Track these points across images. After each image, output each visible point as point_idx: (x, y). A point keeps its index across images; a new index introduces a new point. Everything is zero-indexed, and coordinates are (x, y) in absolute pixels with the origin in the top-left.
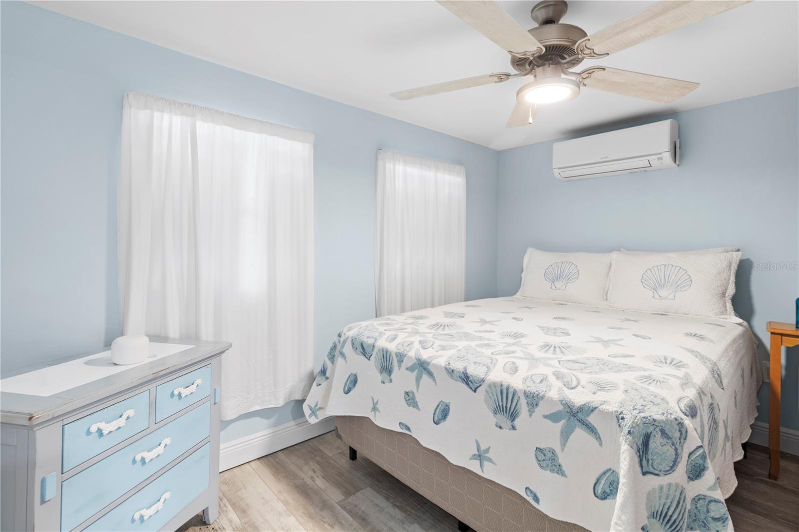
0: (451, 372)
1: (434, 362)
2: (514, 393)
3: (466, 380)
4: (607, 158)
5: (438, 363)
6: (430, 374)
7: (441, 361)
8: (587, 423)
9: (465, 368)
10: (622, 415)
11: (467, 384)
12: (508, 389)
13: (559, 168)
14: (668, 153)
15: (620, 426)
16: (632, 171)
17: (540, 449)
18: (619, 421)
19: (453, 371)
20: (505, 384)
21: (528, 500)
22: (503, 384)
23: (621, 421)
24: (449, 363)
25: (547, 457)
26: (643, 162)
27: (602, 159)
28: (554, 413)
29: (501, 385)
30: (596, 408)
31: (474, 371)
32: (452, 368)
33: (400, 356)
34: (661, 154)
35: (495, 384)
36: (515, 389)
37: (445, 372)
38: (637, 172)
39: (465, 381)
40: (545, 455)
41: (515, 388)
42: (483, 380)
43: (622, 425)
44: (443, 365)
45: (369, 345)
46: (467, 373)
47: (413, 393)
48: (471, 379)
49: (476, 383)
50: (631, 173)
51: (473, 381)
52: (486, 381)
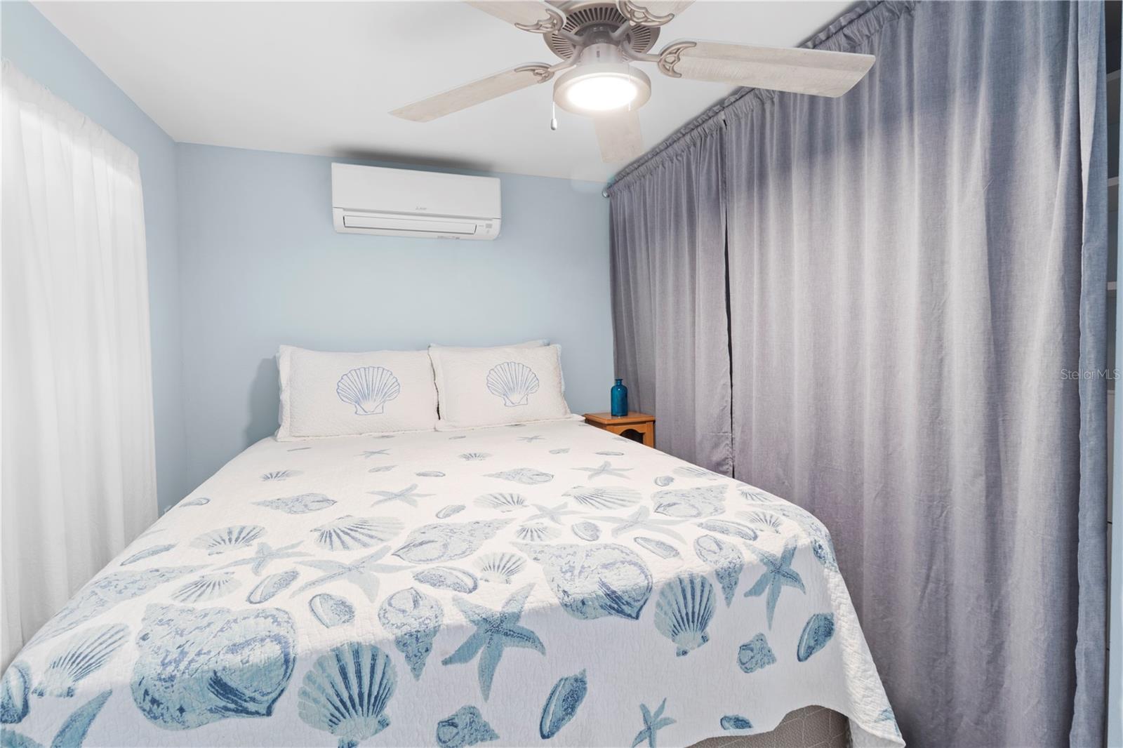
0: (579, 607)
1: (527, 606)
2: (702, 583)
3: (616, 606)
4: (425, 209)
5: (541, 605)
6: (527, 638)
7: (544, 596)
8: (791, 573)
9: (603, 584)
10: (817, 544)
11: (620, 612)
12: (692, 582)
13: (344, 209)
14: (498, 220)
15: (820, 557)
16: (443, 236)
17: (746, 646)
18: (817, 552)
19: (583, 603)
20: (685, 577)
21: (729, 735)
22: (682, 577)
23: (819, 551)
24: (565, 592)
25: (755, 651)
26: (467, 226)
27: (417, 209)
28: (758, 581)
29: (681, 582)
30: (795, 549)
31: (623, 580)
32: (580, 597)
33: (417, 639)
34: (490, 220)
35: (669, 585)
36: (702, 576)
37: (565, 615)
38: (446, 238)
39: (614, 609)
40: (752, 650)
41: (702, 573)
42: (649, 589)
43: (822, 555)
44: (555, 601)
45: (258, 669)
46: (614, 592)
47: (473, 712)
48: (626, 598)
49: (639, 601)
50: (442, 237)
51: (629, 600)
52: (655, 588)
